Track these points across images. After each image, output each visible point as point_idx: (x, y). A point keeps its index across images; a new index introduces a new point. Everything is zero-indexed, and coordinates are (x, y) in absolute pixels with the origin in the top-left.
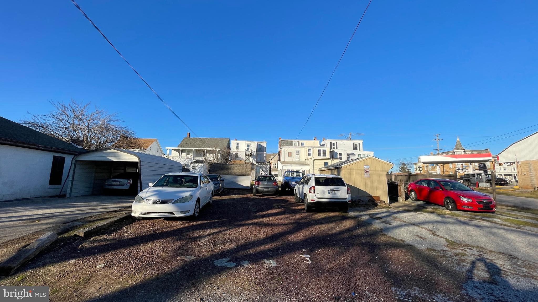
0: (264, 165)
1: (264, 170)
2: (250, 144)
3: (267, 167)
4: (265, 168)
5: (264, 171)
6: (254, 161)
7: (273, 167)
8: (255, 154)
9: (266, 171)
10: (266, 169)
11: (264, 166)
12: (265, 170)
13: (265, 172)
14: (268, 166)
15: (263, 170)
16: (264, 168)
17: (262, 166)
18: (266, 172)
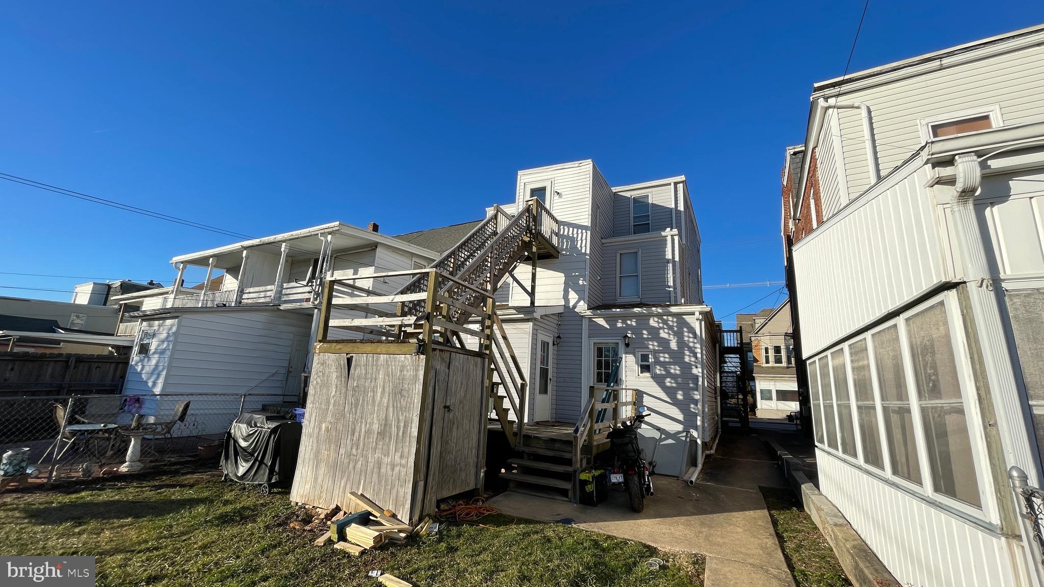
0: (653, 322)
1: (658, 362)
2: (547, 184)
3: (679, 335)
4: (665, 343)
5: (658, 370)
6: (573, 297)
7: (767, 362)
8: (584, 243)
9: (675, 370)
10: (677, 357)
11: (654, 333)
12: (663, 365)
13: (668, 382)
14: (692, 330)
15: (645, 358)
16: (653, 345)
17: (637, 331)
18: (674, 377)
